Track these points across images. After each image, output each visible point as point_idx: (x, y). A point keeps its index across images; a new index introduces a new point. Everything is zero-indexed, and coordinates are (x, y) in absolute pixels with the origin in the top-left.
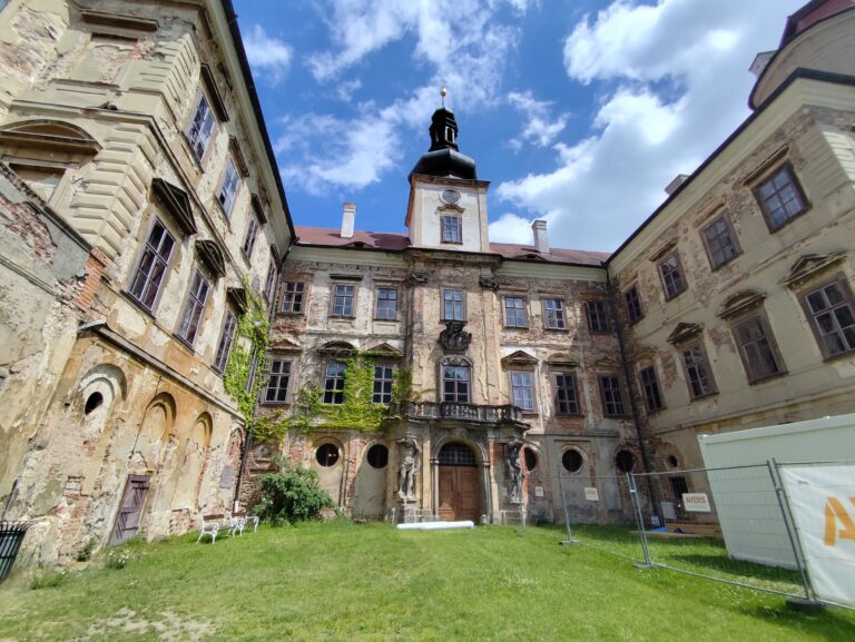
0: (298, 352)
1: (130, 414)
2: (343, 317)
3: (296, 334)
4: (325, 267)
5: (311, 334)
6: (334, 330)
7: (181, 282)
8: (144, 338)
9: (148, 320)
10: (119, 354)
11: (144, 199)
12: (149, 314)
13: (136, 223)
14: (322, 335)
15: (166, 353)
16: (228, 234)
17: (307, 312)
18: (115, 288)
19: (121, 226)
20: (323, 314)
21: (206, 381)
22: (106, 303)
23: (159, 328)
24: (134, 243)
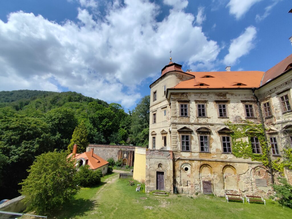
0: (276, 133)
1: (195, 170)
2: (288, 112)
3: (274, 125)
4: (273, 90)
5: (279, 124)
6: (287, 119)
7: (196, 141)
8: (191, 156)
9: (190, 153)
10: (186, 161)
11: (178, 135)
12: (189, 152)
13: (178, 139)
14: (283, 123)
15: (199, 156)
16: (208, 119)
17: (274, 114)
18: (179, 151)
19: (175, 142)
20: (280, 113)
21: (222, 157)
22: (179, 154)
23: (194, 153)
24: (179, 142)
